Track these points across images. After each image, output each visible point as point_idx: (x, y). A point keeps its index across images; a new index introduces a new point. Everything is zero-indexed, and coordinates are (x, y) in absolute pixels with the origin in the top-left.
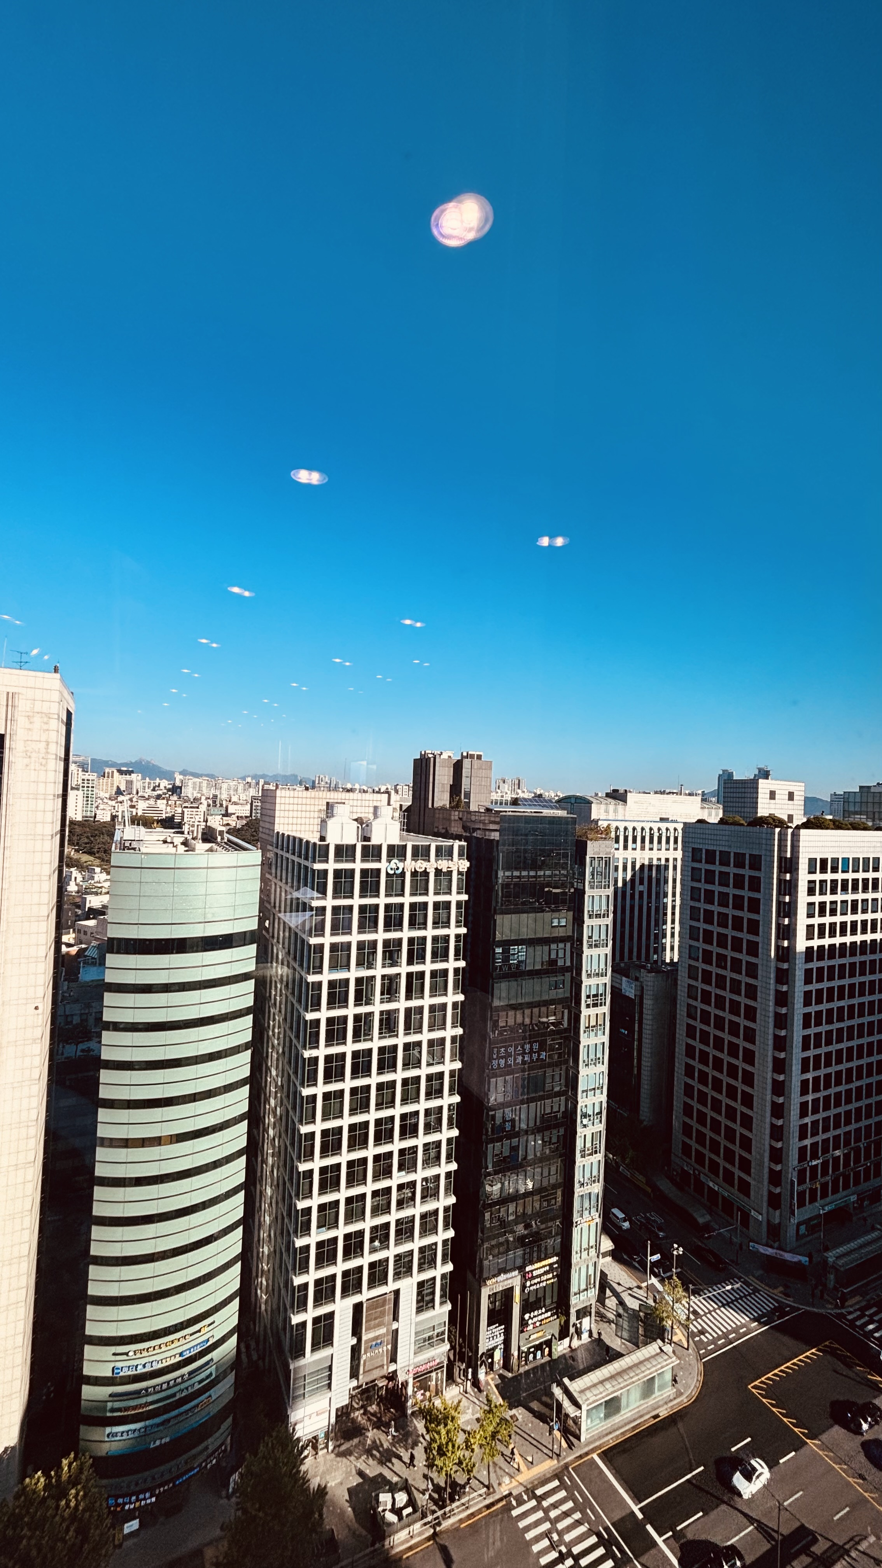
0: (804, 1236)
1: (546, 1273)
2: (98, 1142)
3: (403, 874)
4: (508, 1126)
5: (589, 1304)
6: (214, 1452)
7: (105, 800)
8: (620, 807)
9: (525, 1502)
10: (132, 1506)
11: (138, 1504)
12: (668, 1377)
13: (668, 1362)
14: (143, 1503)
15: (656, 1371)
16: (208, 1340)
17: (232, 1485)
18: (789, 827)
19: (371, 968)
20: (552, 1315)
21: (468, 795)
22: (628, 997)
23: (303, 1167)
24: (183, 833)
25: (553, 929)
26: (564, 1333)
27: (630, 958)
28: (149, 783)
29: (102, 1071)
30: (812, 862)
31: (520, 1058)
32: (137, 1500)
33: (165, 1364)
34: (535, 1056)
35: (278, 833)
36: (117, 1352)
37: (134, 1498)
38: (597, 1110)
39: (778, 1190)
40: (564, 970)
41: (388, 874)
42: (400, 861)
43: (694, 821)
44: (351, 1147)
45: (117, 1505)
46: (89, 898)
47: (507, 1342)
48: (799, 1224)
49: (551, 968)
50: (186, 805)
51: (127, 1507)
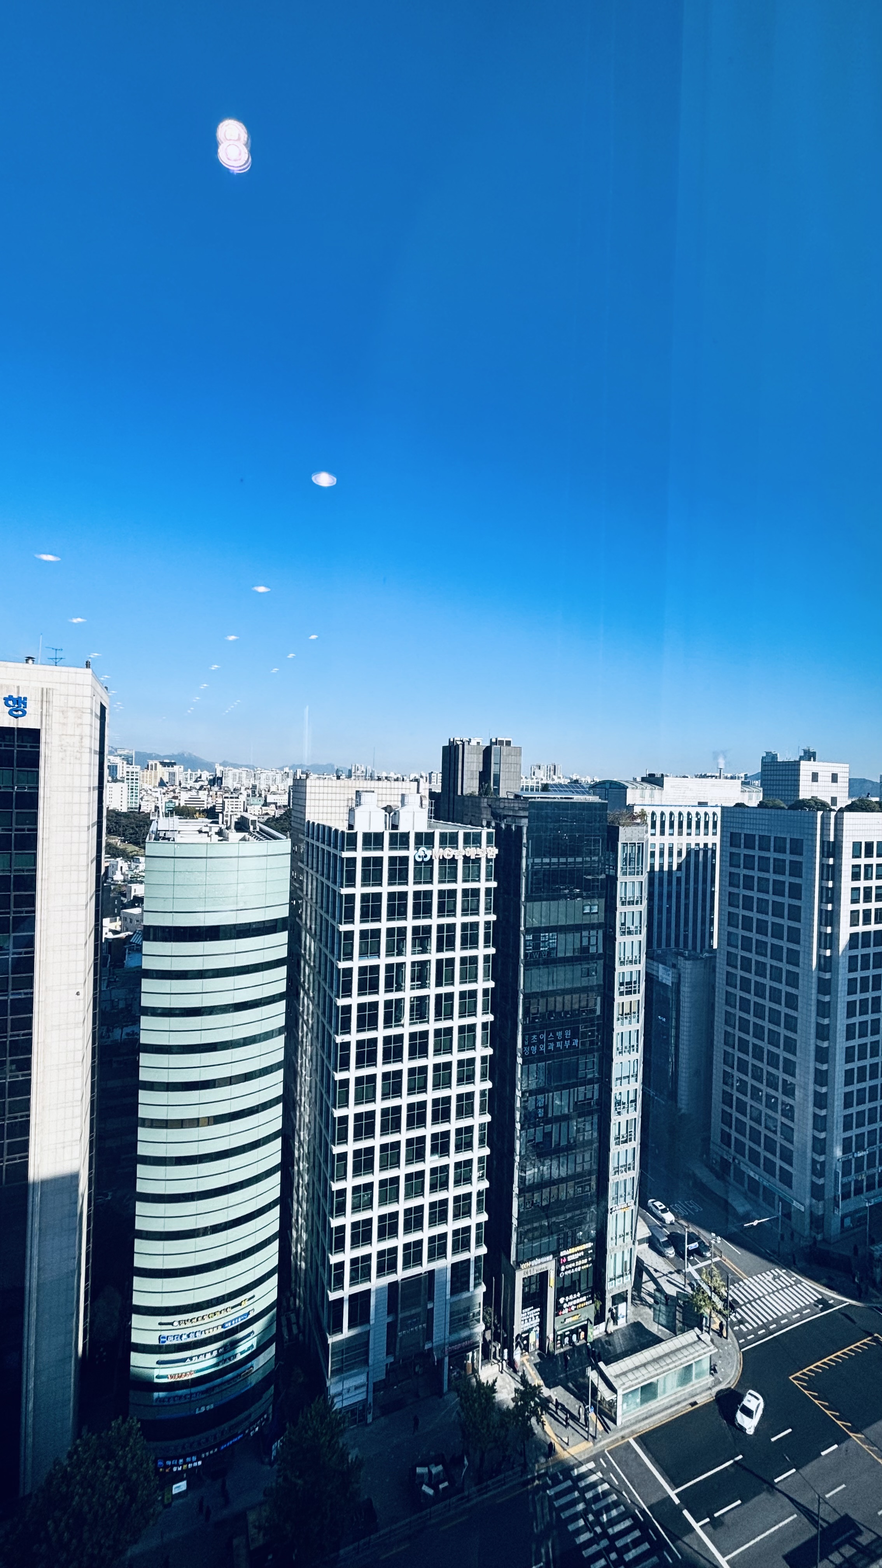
0: (849, 1229)
1: (581, 1258)
2: (140, 1122)
3: (431, 861)
4: (541, 1113)
5: (624, 1290)
6: (256, 1421)
7: (149, 792)
8: (657, 791)
9: (560, 1482)
10: (180, 1469)
11: (185, 1466)
12: (706, 1365)
13: (705, 1350)
14: (190, 1466)
15: (694, 1358)
16: (248, 1314)
17: (274, 1453)
18: (831, 810)
19: (402, 955)
20: (588, 1300)
21: (497, 782)
22: (665, 984)
23: (337, 1150)
24: (217, 823)
25: (584, 917)
26: (599, 1318)
27: (668, 944)
28: (191, 775)
29: (141, 1054)
30: (857, 846)
31: (552, 1045)
32: (185, 1463)
33: (208, 1335)
34: (567, 1044)
35: (309, 822)
36: (163, 1321)
37: (181, 1461)
38: (632, 1098)
39: (821, 1182)
40: (594, 957)
41: (416, 862)
42: (428, 848)
43: (733, 805)
44: (384, 1131)
45: (166, 1467)
46: (134, 886)
47: (542, 1325)
48: (843, 1218)
49: (583, 955)
50: (227, 795)
51: (175, 1469)
